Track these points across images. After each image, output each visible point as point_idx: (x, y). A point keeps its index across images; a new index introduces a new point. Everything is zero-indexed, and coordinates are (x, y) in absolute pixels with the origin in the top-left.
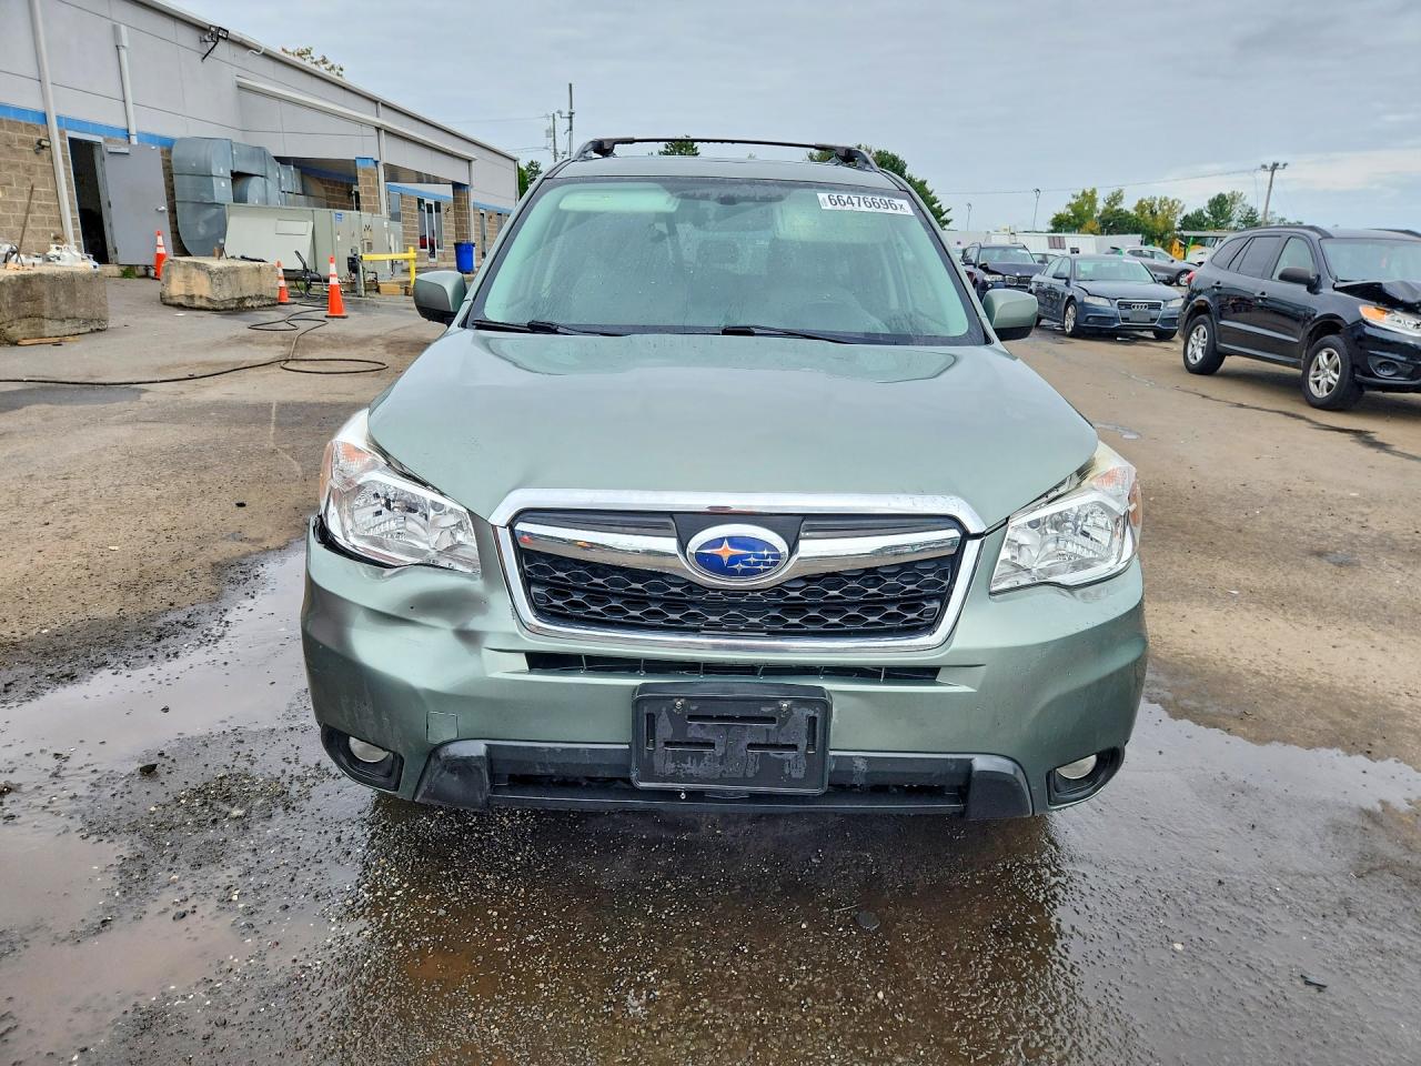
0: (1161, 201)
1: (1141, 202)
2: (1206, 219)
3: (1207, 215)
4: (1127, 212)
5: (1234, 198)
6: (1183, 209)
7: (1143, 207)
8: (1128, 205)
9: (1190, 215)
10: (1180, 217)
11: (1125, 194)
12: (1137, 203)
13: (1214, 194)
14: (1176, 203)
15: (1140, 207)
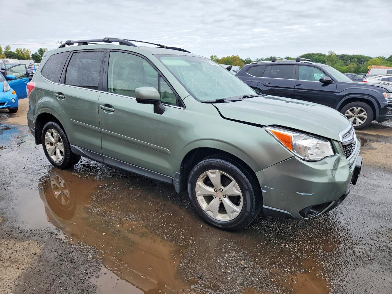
0: (24, 50)
1: (17, 49)
2: (39, 55)
3: (39, 54)
4: (13, 52)
5: (45, 50)
6: (31, 52)
7: (18, 51)
8: (13, 50)
9: (34, 54)
10: (31, 55)
11: (11, 46)
12: (16, 50)
13: (39, 48)
14: (28, 50)
15: (17, 51)
